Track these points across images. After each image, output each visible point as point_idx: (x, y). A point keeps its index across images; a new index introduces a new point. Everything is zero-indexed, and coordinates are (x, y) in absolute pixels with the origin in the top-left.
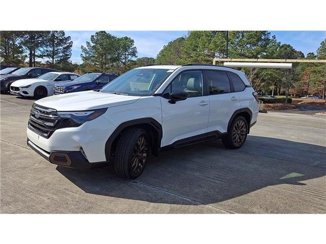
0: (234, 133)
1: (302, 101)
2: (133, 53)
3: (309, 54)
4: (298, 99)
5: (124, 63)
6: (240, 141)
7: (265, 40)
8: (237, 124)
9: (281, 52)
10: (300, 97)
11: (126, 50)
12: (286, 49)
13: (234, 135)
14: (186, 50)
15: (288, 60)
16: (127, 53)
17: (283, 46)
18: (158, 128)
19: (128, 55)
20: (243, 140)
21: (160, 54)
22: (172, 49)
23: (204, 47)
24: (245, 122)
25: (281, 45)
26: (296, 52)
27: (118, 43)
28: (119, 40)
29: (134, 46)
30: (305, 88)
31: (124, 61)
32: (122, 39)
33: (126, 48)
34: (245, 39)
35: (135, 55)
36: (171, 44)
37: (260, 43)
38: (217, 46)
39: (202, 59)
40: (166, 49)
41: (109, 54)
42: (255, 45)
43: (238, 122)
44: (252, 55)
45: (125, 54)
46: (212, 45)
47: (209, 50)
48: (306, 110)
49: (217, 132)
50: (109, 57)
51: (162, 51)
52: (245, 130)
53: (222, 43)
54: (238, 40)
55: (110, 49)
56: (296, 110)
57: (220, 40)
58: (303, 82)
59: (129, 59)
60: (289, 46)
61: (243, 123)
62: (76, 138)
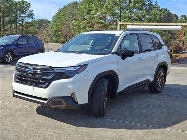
0: (157, 81)
1: (179, 56)
2: (30, 15)
3: (182, 16)
4: (176, 55)
5: (22, 25)
6: (161, 87)
7: (148, 5)
8: (159, 74)
9: (161, 15)
10: (177, 52)
11: (23, 13)
12: (164, 12)
13: (158, 82)
14: (81, 14)
15: (178, 24)
16: (24, 16)
17: (161, 10)
18: (116, 78)
19: (25, 17)
20: (162, 86)
21: (55, 16)
22: (67, 12)
23: (97, 11)
24: (164, 73)
25: (160, 9)
26: (172, 15)
27: (15, 7)
28: (16, 3)
29: (31, 9)
30: (180, 45)
31: (21, 23)
32: (19, 2)
33: (23, 11)
34: (132, 4)
35: (32, 17)
36: (65, 8)
37: (144, 7)
38: (108, 10)
39: (96, 21)
40: (61, 12)
41: (7, 16)
42: (140, 9)
43: (160, 73)
44: (138, 18)
45: (23, 16)
46: (104, 9)
47: (101, 14)
48: (184, 63)
49: (148, 80)
50: (7, 19)
51: (57, 14)
52: (164, 78)
53: (113, 7)
54: (125, 5)
55: (8, 12)
56: (176, 63)
57: (110, 4)
58: (178, 39)
59: (26, 20)
60: (166, 10)
61: (163, 73)
62: (70, 86)
